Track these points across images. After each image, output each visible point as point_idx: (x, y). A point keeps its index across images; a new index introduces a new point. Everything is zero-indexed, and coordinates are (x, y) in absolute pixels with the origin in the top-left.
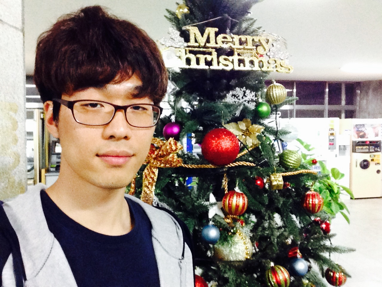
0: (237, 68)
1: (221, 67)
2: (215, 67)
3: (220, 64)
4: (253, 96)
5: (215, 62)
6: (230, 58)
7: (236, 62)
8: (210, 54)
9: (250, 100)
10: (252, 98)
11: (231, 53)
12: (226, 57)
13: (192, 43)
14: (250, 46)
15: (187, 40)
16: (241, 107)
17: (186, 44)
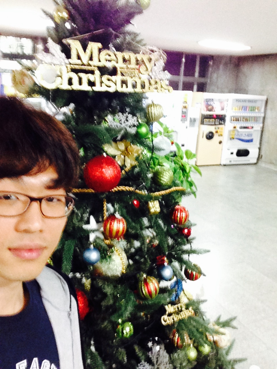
0: (120, 90)
1: (104, 89)
2: (97, 88)
3: (103, 84)
4: (134, 121)
5: (98, 83)
6: (113, 78)
7: (119, 83)
8: (92, 72)
9: (132, 124)
10: (134, 123)
11: (114, 72)
12: (110, 77)
13: (74, 60)
14: (133, 65)
15: (68, 56)
16: (122, 132)
17: (67, 61)
